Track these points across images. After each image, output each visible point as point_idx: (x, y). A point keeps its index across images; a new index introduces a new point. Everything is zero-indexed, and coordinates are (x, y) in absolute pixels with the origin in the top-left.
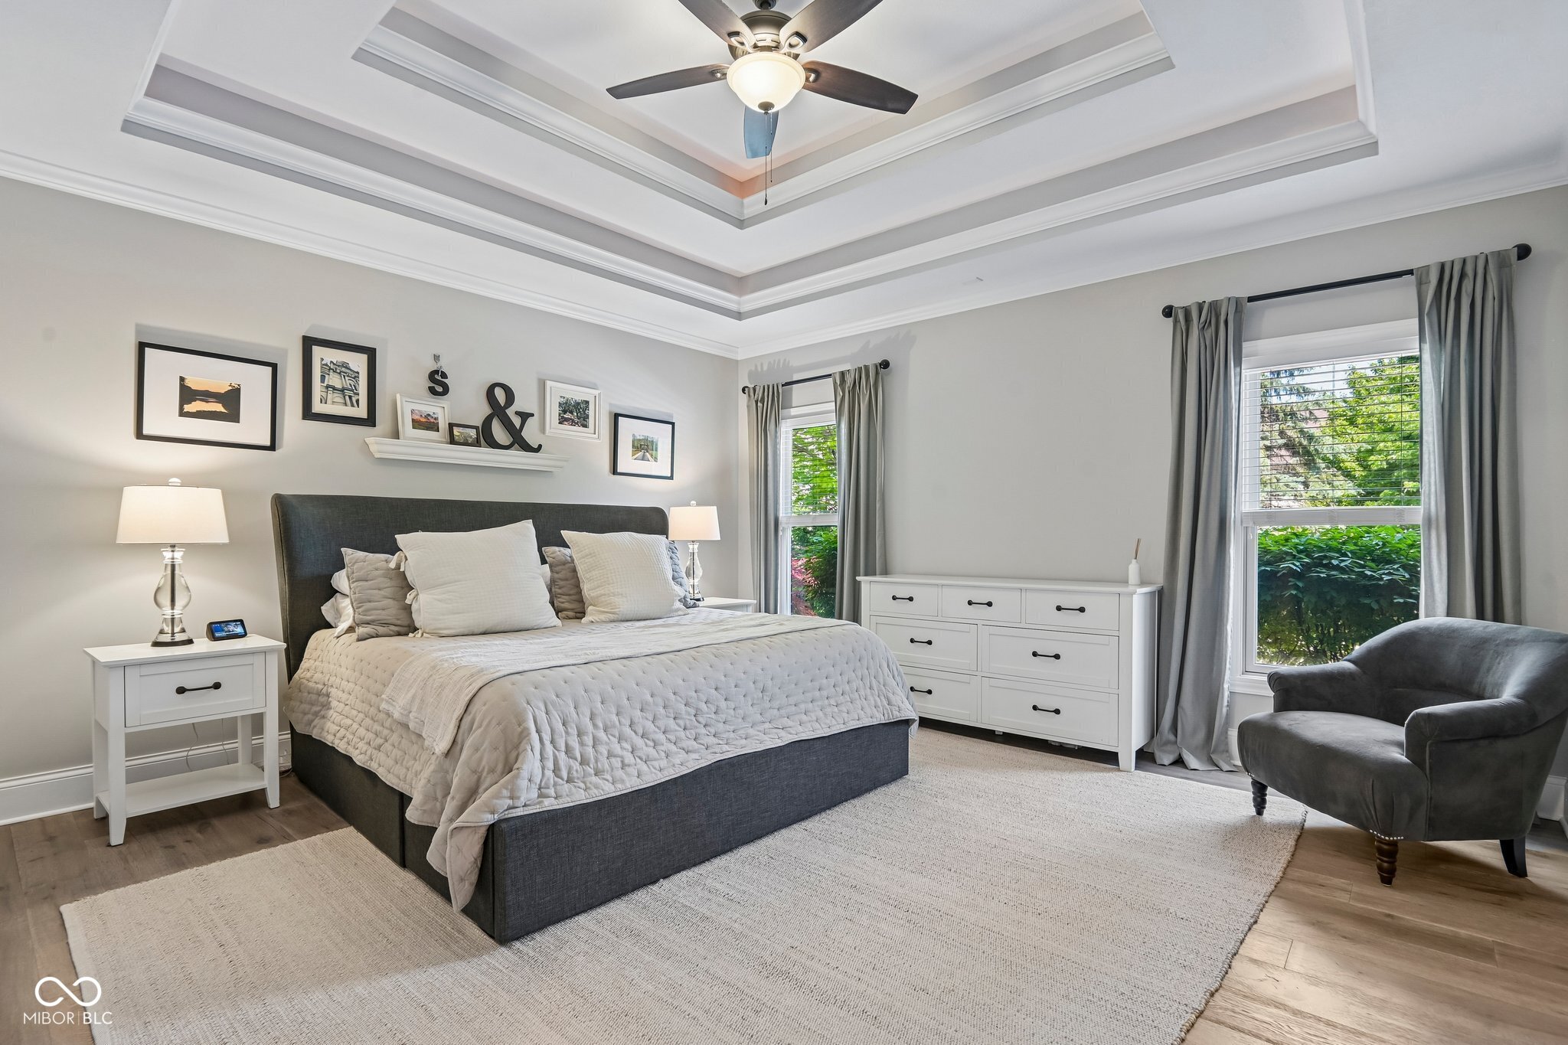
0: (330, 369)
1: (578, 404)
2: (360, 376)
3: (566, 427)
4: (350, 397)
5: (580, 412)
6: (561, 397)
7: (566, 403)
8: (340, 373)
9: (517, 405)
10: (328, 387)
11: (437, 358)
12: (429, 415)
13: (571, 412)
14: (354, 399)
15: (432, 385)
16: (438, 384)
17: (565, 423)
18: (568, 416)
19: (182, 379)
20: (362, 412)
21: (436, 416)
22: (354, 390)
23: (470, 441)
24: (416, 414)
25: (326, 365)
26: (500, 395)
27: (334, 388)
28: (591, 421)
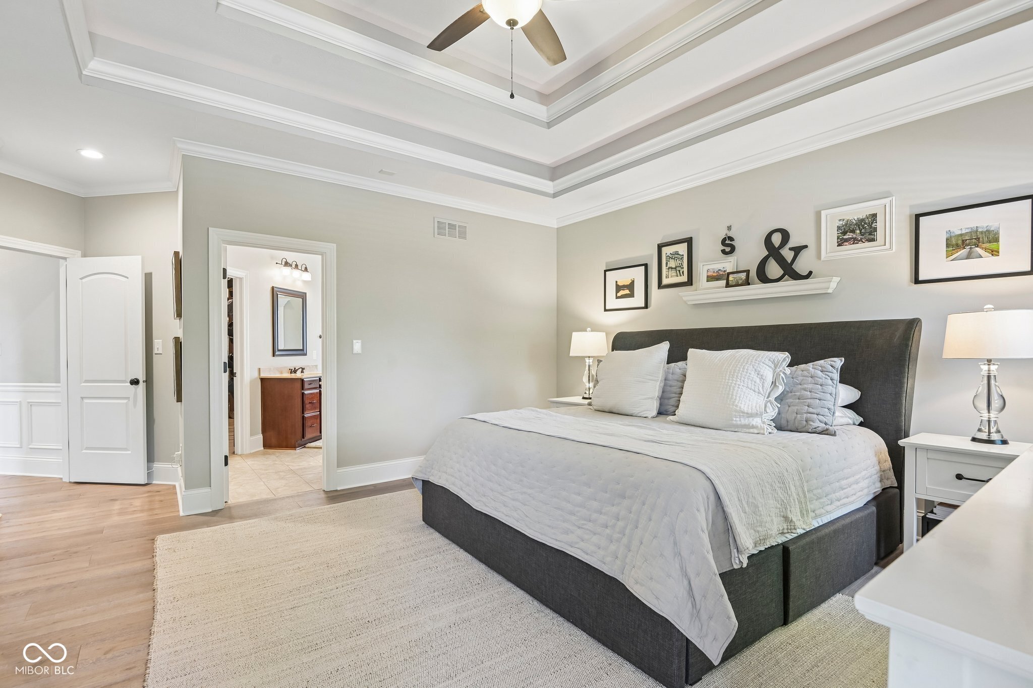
0: (670, 258)
1: (863, 220)
2: (684, 257)
3: (847, 247)
4: (679, 271)
5: (864, 228)
6: (840, 220)
7: (846, 225)
8: (674, 259)
9: (793, 243)
10: (669, 268)
11: (729, 228)
12: (720, 270)
13: (853, 231)
14: (681, 272)
15: (723, 248)
16: (728, 246)
17: (845, 243)
18: (849, 235)
19: (616, 282)
20: (684, 279)
21: (725, 269)
22: (681, 266)
23: (740, 282)
24: (711, 272)
25: (668, 256)
26: (777, 239)
27: (672, 268)
28: (879, 234)
